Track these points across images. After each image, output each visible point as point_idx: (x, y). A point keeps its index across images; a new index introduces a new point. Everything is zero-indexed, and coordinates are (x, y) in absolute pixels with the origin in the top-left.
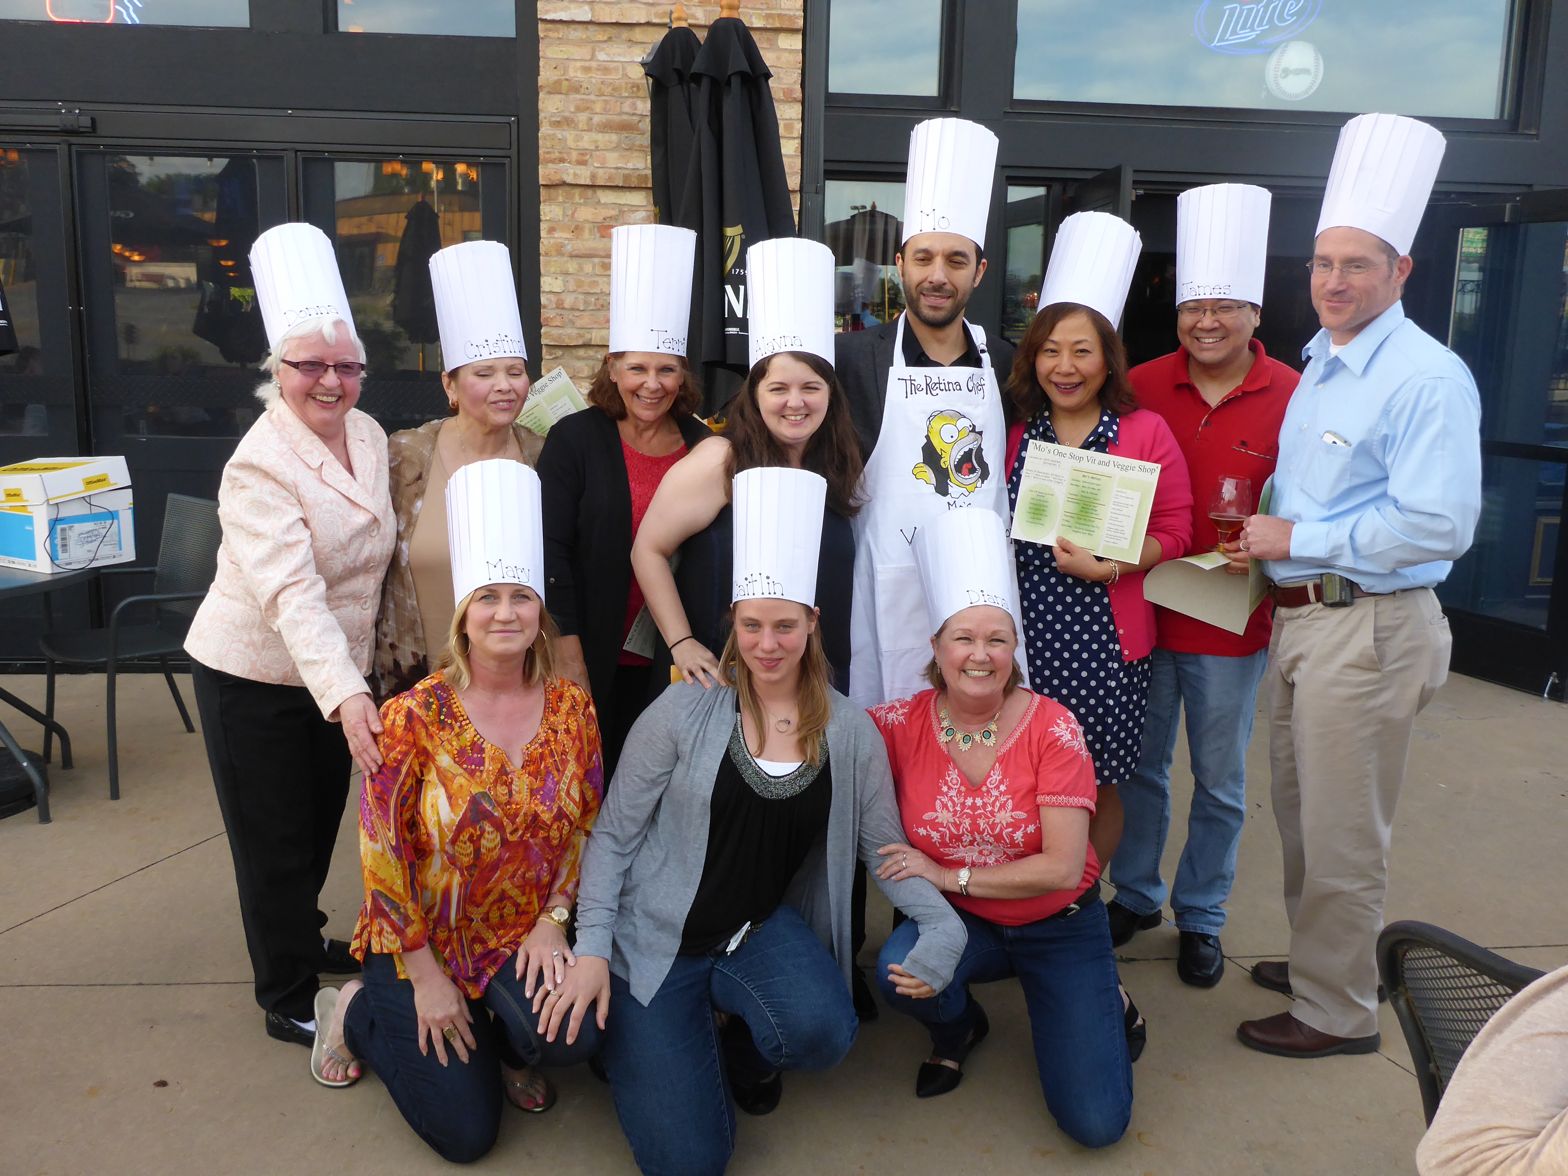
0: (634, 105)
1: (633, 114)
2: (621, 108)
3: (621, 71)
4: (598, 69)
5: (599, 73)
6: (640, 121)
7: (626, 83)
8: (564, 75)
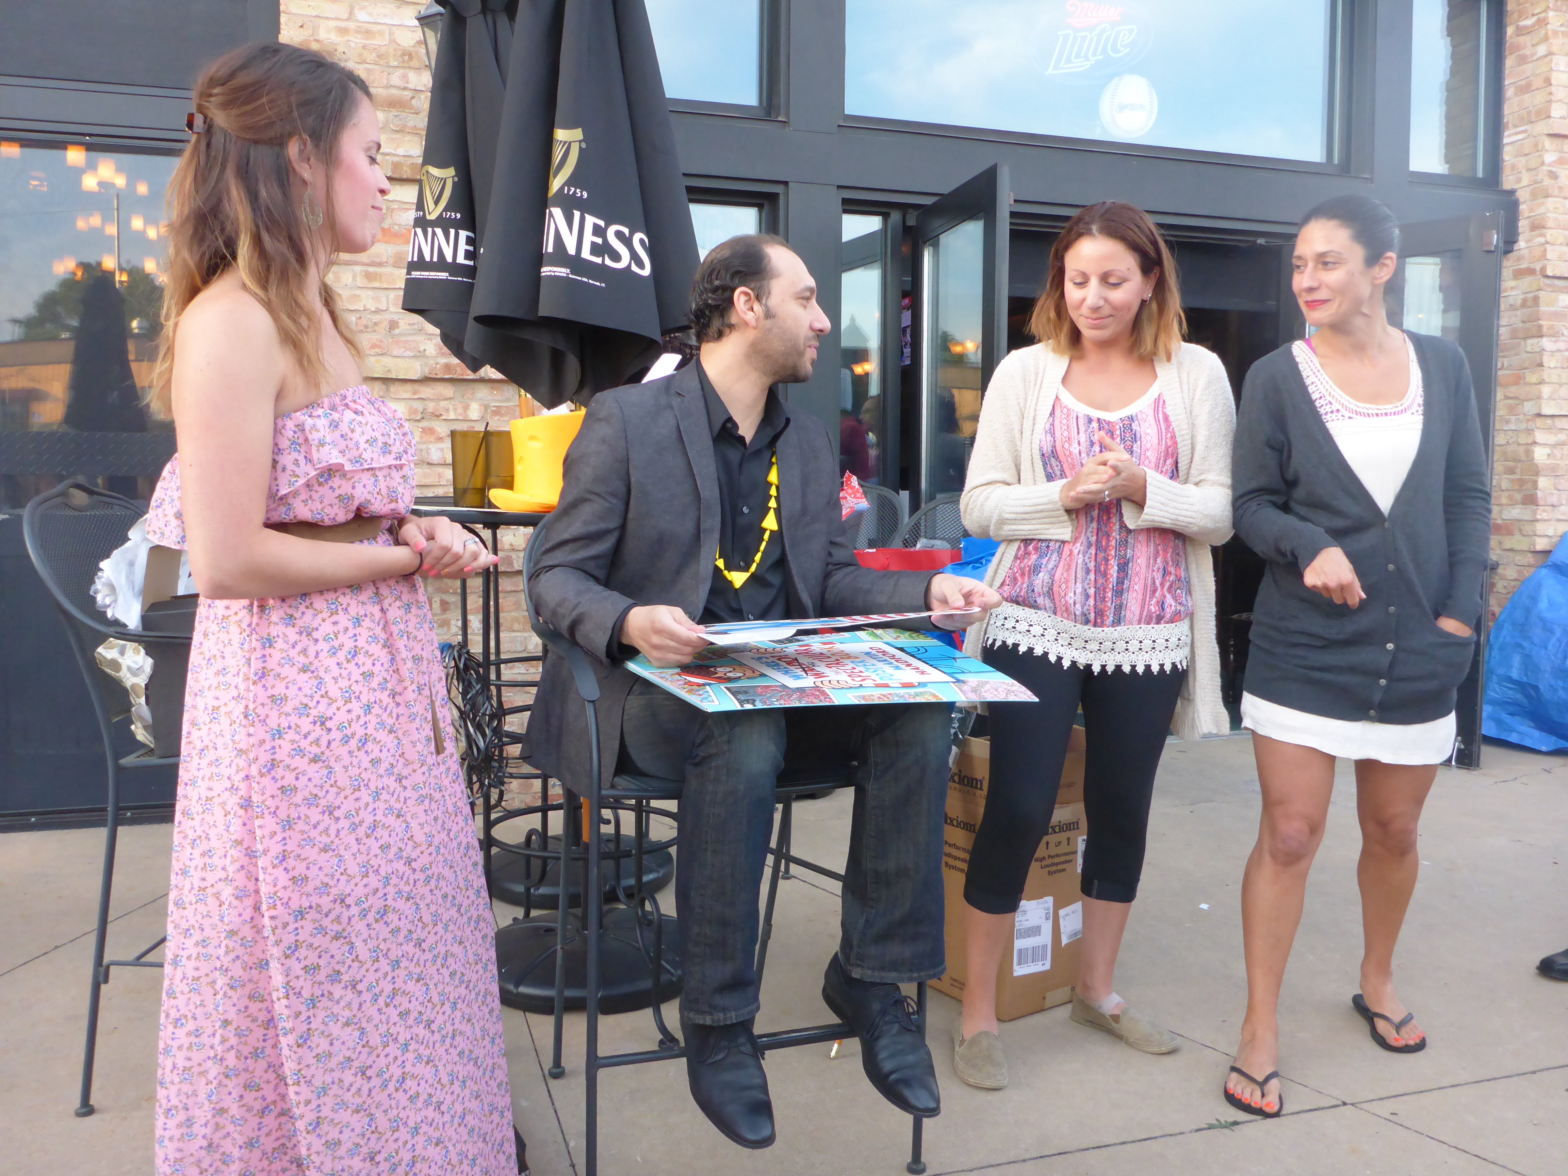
0: (405, 77)
1: (405, 88)
2: (388, 79)
3: (387, 37)
4: (358, 32)
5: (359, 36)
6: (413, 98)
7: (395, 50)
8: (313, 35)
